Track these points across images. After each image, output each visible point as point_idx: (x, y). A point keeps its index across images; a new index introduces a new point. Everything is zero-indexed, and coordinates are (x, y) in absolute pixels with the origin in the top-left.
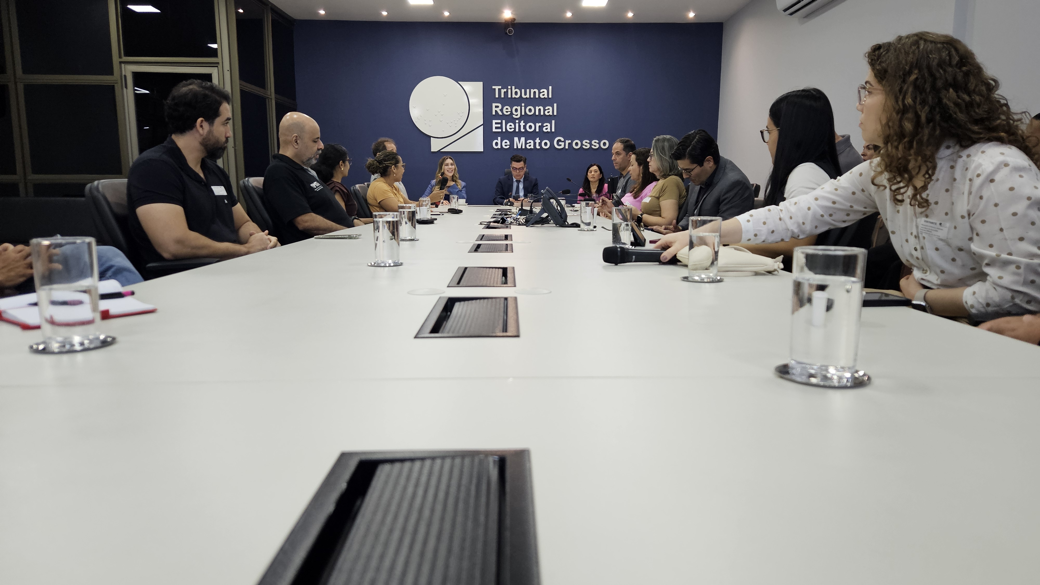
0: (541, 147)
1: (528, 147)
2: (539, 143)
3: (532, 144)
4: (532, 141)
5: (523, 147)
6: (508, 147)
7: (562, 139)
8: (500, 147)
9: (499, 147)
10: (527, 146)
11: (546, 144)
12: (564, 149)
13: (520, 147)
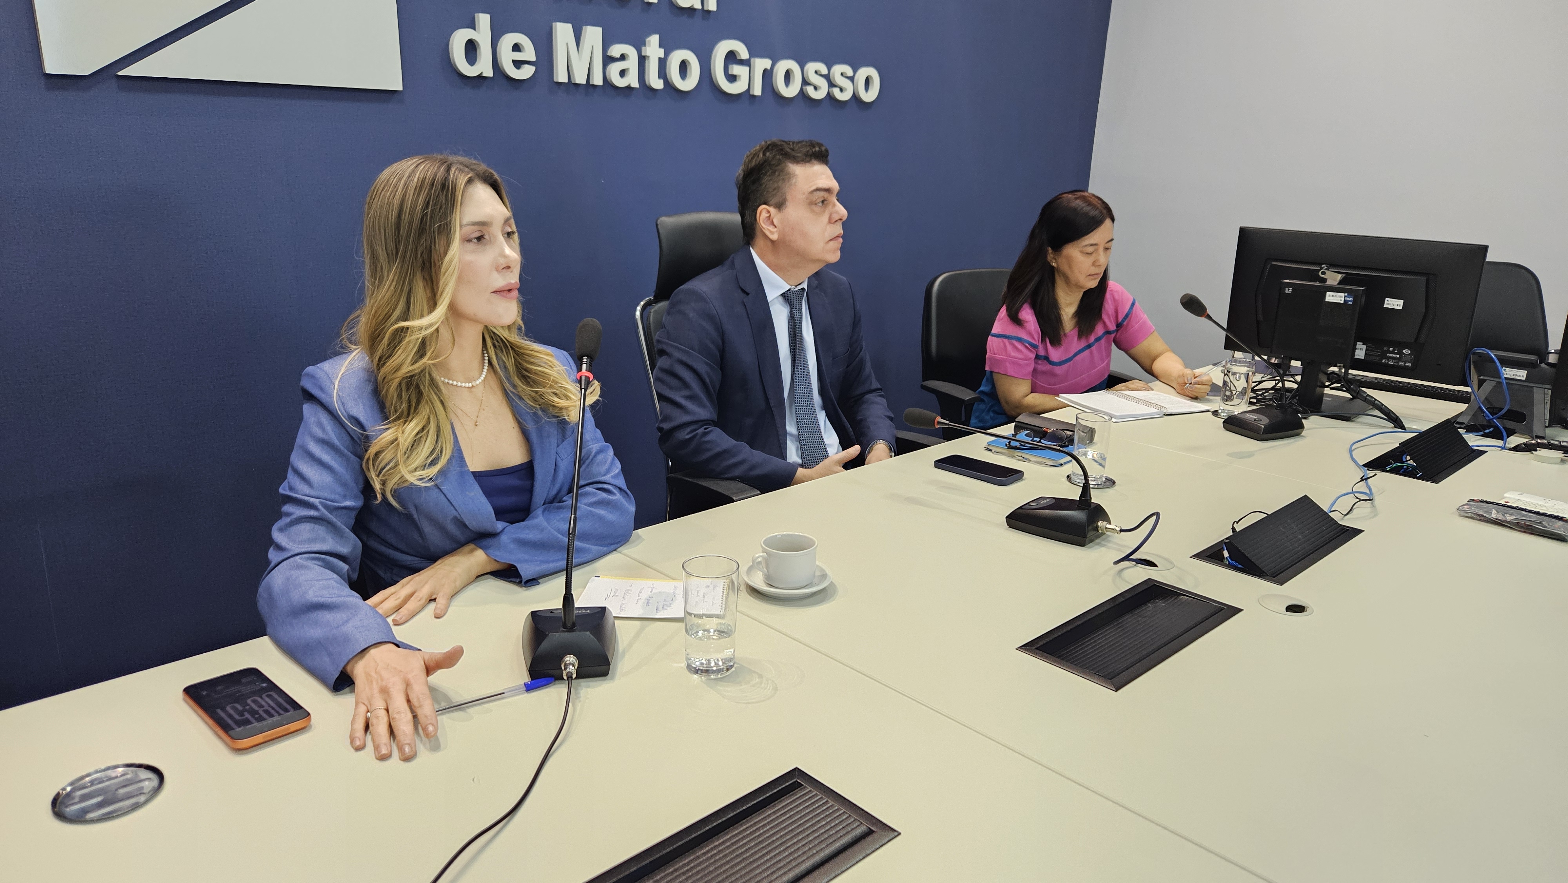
0: (668, 84)
1: (619, 82)
2: (659, 58)
3: (632, 63)
4: (631, 51)
6: (526, 72)
7: (743, 53)
8: (489, 73)
9: (484, 67)
10: (614, 69)
12: (747, 95)
13: (580, 78)
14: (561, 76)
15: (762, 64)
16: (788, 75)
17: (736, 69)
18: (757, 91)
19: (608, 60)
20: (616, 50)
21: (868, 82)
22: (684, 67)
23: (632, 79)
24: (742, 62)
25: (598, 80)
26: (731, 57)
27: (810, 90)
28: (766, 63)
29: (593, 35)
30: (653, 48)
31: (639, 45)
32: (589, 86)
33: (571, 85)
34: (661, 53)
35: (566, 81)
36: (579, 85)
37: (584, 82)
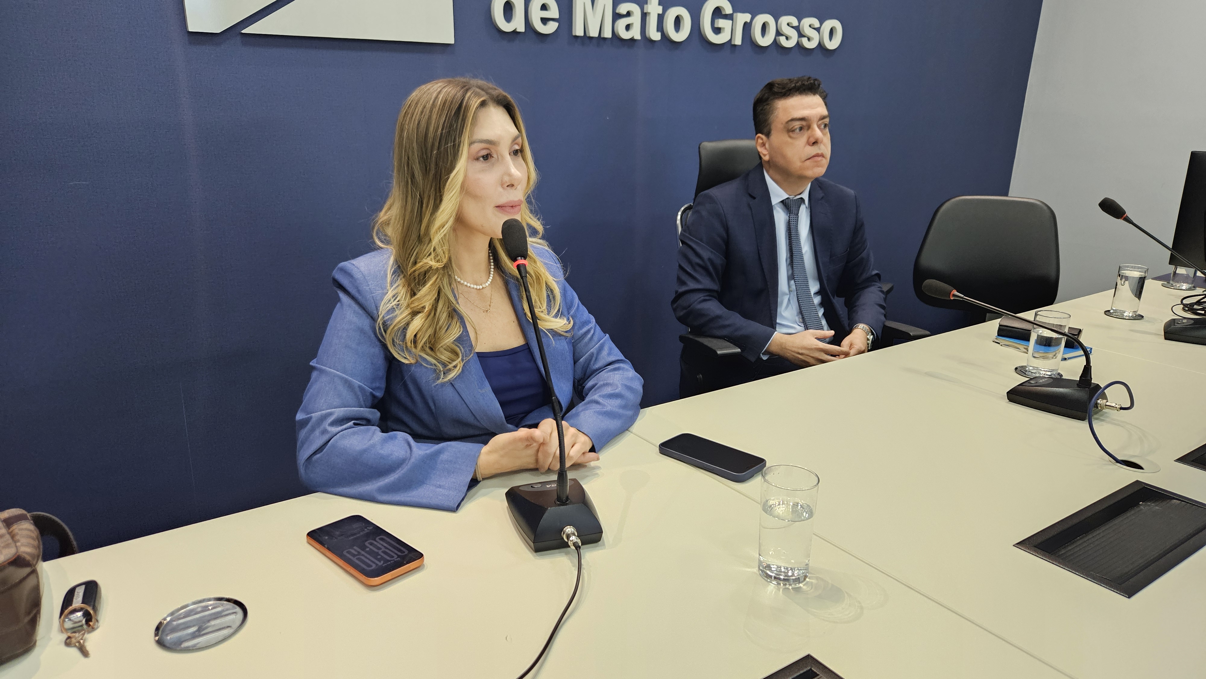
0: (665, 36)
1: (625, 35)
2: (659, 15)
3: (636, 20)
4: (634, 8)
5: (608, 34)
6: (551, 28)
7: (728, 9)
8: (521, 29)
9: (518, 24)
10: (621, 23)
11: (678, 21)
12: (729, 44)
13: (594, 32)
14: (579, 31)
15: (743, 18)
16: (764, 27)
17: (721, 23)
18: (738, 41)
19: (617, 16)
20: (623, 9)
21: (832, 32)
23: (635, 33)
24: (726, 17)
26: (718, 12)
27: (782, 40)
28: (747, 17)
30: (654, 6)
31: (643, 5)
32: (601, 39)
33: (586, 39)
34: (660, 10)
35: (582, 35)
36: (593, 37)
37: (597, 35)
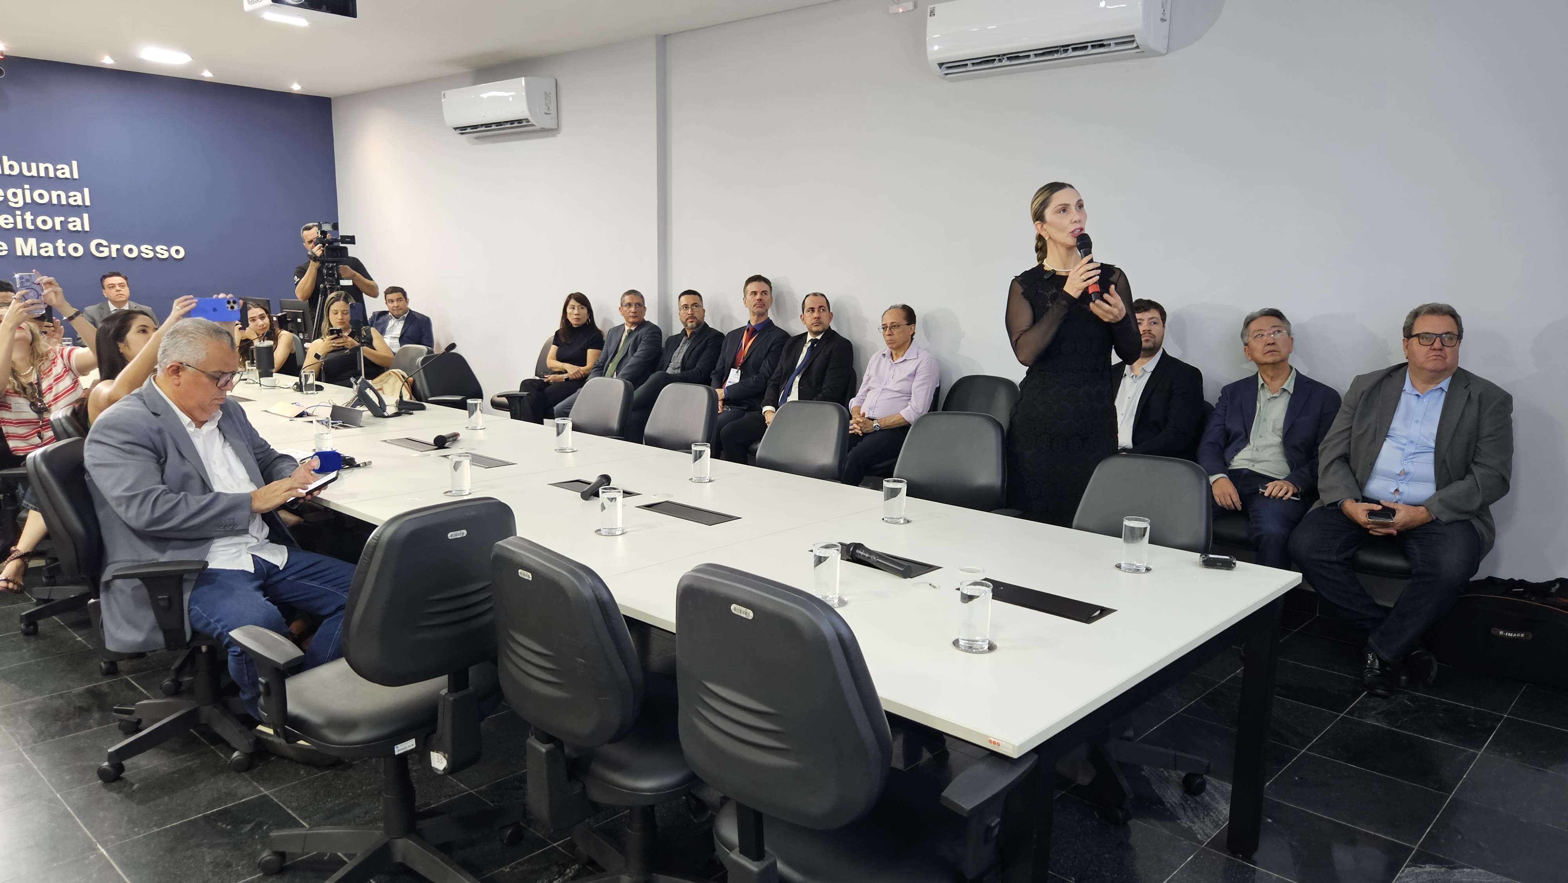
0: (68, 254)
1: (44, 254)
3: (51, 249)
4: (50, 245)
6: (5, 253)
10: (42, 251)
12: (109, 257)
13: (27, 253)
14: (19, 253)
15: (114, 247)
16: (131, 250)
17: (101, 249)
18: (114, 255)
19: (39, 248)
20: (43, 245)
21: (177, 252)
22: (76, 249)
23: (51, 253)
24: (106, 246)
25: (35, 254)
26: (99, 245)
27: (144, 255)
28: (119, 246)
29: (32, 241)
30: (60, 244)
31: (54, 243)
32: (31, 256)
33: (23, 256)
34: (64, 245)
35: (21, 255)
36: (27, 256)
37: (29, 254)
